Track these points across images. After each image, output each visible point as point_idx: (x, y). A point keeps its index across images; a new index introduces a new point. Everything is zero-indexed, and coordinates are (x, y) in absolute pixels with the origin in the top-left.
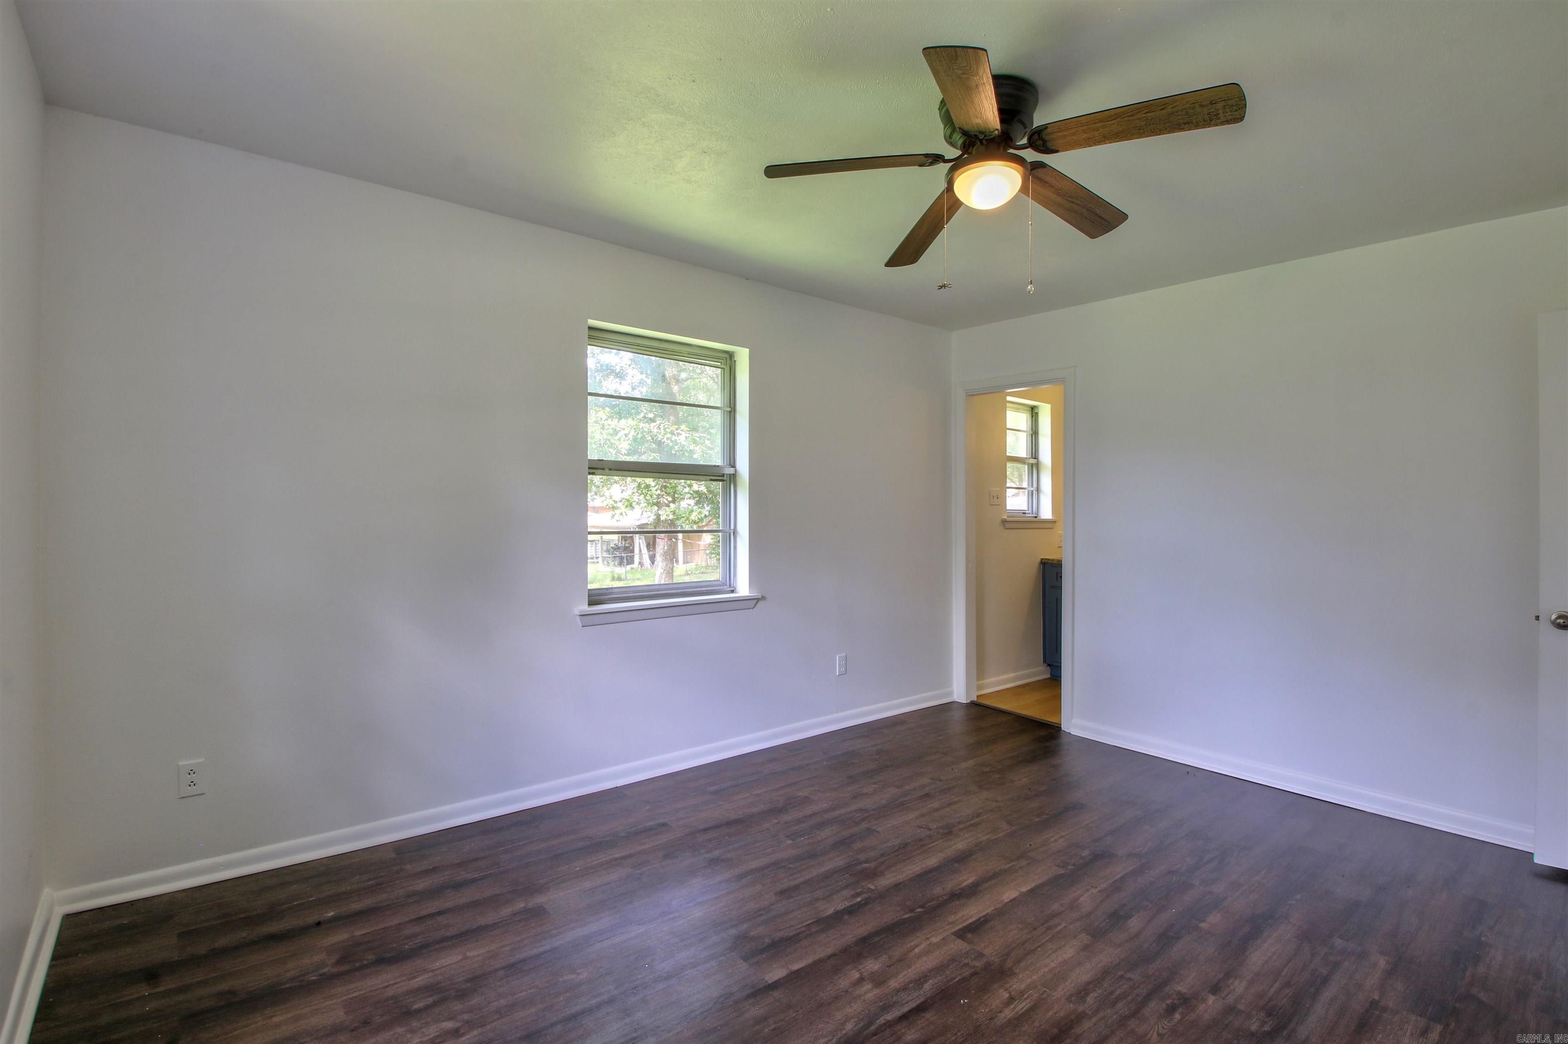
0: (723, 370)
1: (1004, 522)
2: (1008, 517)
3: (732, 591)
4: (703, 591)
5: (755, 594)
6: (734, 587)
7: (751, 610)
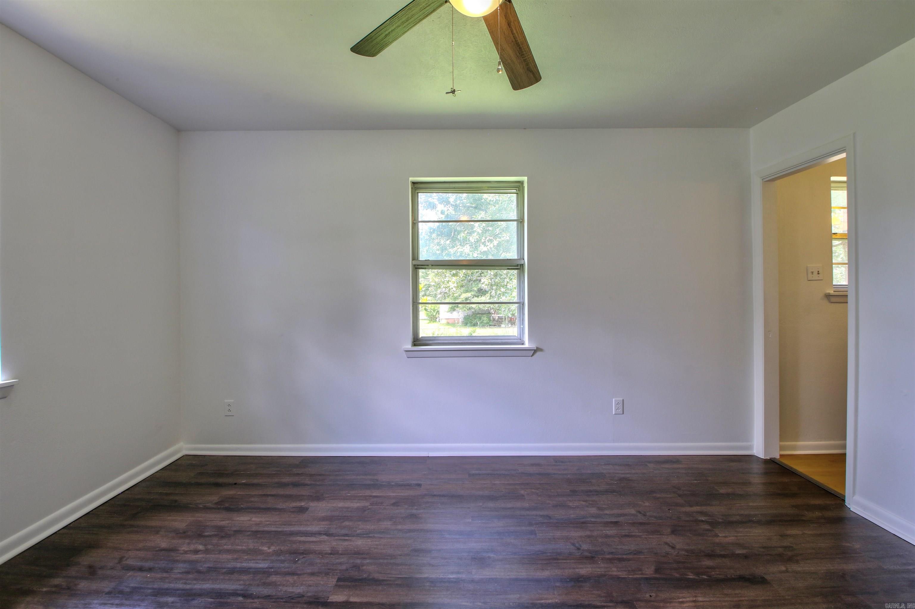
0: (517, 194)
1: (828, 296)
2: (834, 291)
3: (523, 344)
4: (498, 342)
5: (533, 346)
6: (523, 341)
7: (530, 357)
